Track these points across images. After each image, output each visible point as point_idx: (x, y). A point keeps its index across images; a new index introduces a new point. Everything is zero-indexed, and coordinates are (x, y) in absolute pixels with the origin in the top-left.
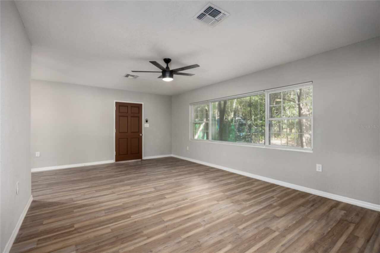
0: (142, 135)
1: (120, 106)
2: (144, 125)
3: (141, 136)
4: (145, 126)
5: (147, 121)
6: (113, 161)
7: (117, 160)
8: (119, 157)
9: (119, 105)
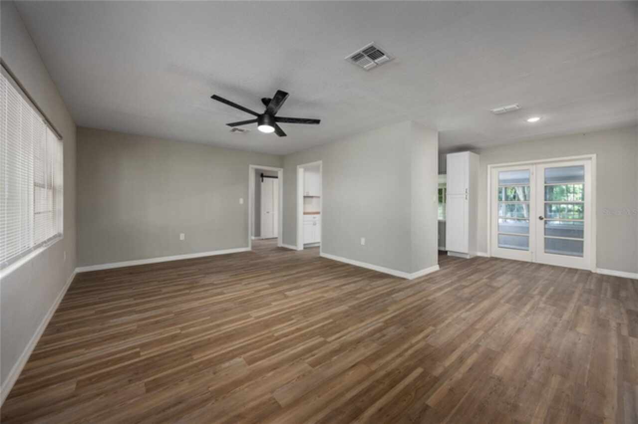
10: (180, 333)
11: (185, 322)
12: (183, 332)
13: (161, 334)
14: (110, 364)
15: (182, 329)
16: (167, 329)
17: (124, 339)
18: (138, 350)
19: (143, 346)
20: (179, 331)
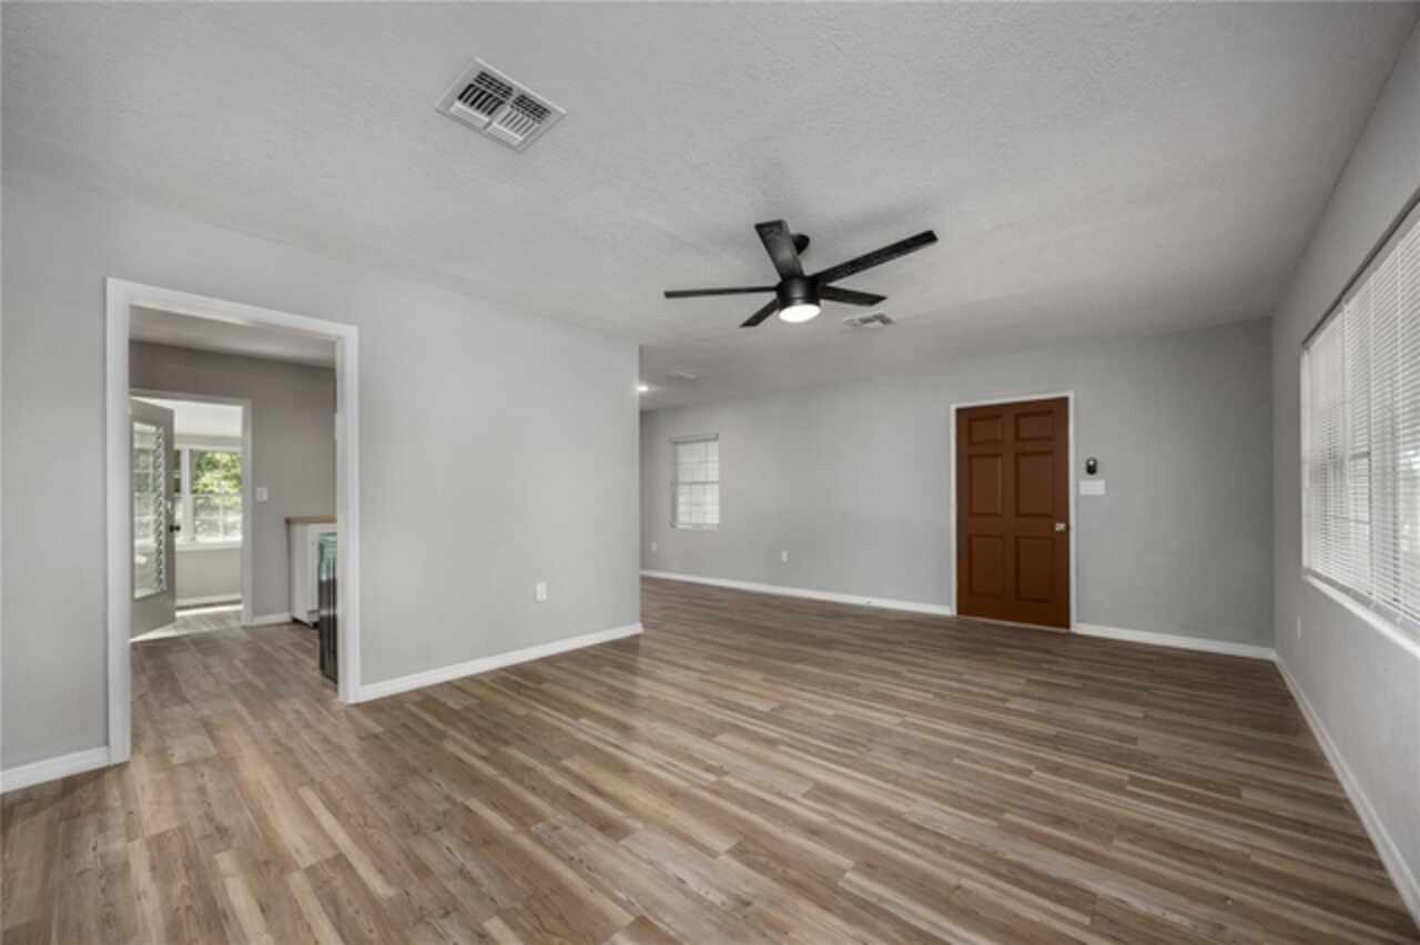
0: (1068, 527)
1: (971, 420)
2: (1077, 486)
3: (1066, 533)
4: (1083, 489)
5: (1091, 470)
6: (948, 610)
7: (960, 611)
8: (970, 597)
9: (969, 419)
10: (1038, 769)
11: (1006, 781)
12: (1031, 767)
13: (1071, 789)
14: (1188, 796)
15: (1027, 774)
16: (1051, 791)
17: (1153, 826)
18: (1130, 788)
19: (1118, 788)
20: (1037, 773)
